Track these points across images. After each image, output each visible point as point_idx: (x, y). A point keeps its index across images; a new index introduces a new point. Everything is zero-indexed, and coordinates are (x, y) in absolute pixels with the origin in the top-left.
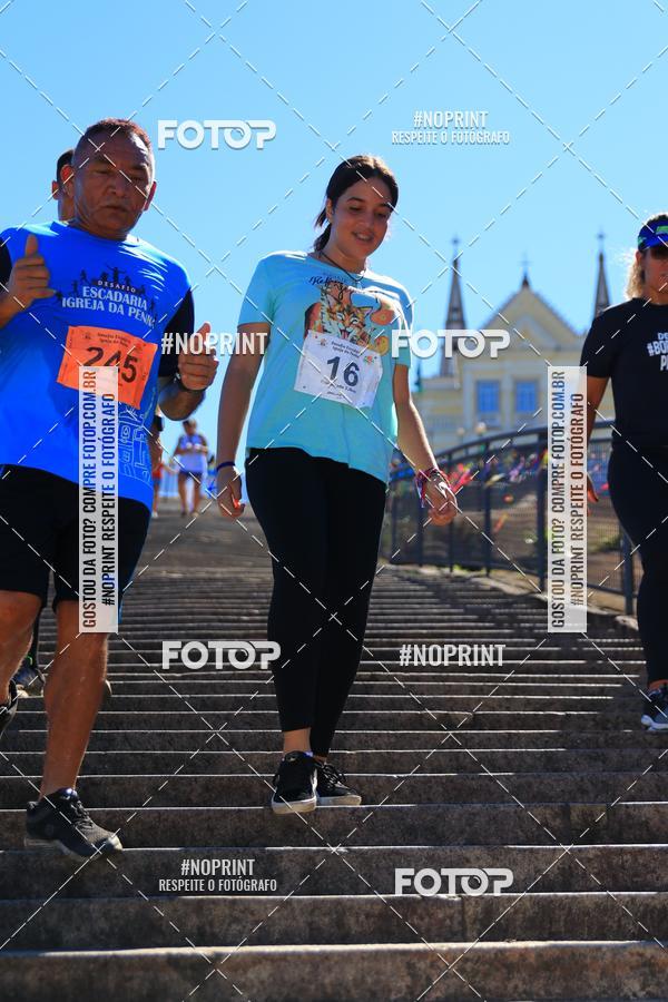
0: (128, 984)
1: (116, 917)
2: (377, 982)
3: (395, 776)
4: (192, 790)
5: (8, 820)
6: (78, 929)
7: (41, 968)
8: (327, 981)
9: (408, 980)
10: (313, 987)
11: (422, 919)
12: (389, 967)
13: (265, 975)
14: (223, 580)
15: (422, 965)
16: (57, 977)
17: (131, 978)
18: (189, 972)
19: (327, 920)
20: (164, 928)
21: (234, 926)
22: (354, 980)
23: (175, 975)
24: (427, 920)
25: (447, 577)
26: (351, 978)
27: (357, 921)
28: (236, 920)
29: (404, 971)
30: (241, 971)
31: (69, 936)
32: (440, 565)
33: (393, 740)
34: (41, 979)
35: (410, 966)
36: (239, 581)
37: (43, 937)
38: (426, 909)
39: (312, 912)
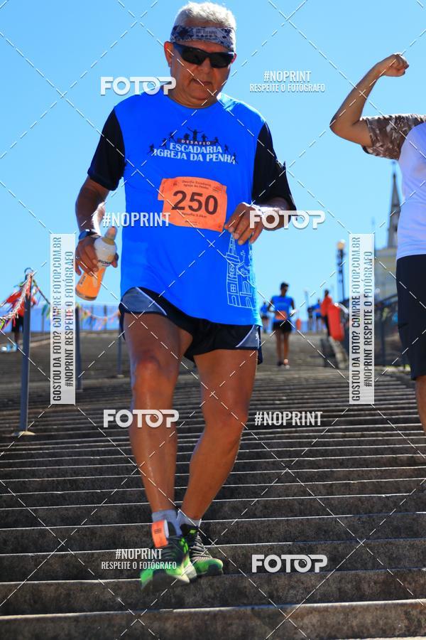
0: (229, 628)
1: (218, 587)
2: (386, 624)
3: (383, 495)
4: (256, 509)
5: (145, 530)
6: (195, 595)
7: (175, 620)
8: (354, 624)
9: (406, 622)
10: (345, 628)
11: (410, 584)
12: (393, 614)
13: (314, 621)
14: (261, 380)
15: (414, 612)
16: (185, 624)
17: (231, 624)
18: (267, 620)
19: (349, 586)
20: (247, 593)
21: (291, 591)
22: (372, 623)
23: (259, 622)
24: (413, 584)
25: (403, 372)
26: (369, 622)
27: (369, 586)
28: (293, 587)
29: (403, 617)
30: (299, 619)
31: (189, 600)
32: (396, 365)
33: (379, 474)
34: (175, 626)
35: (407, 613)
36: (271, 380)
37: (173, 600)
38: (412, 578)
39: (340, 581)
